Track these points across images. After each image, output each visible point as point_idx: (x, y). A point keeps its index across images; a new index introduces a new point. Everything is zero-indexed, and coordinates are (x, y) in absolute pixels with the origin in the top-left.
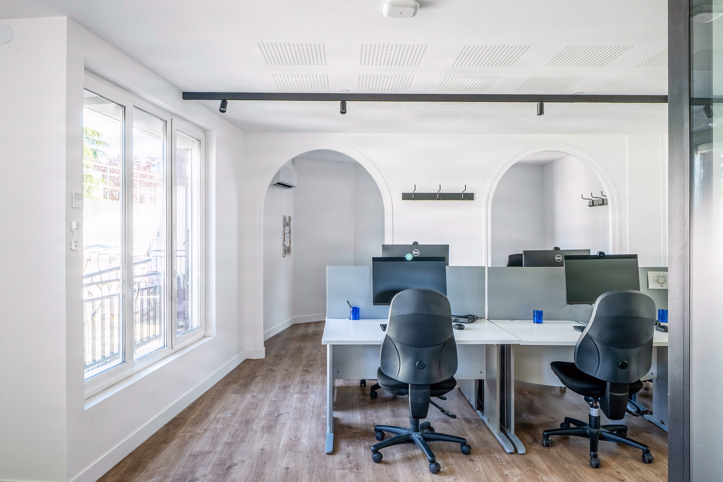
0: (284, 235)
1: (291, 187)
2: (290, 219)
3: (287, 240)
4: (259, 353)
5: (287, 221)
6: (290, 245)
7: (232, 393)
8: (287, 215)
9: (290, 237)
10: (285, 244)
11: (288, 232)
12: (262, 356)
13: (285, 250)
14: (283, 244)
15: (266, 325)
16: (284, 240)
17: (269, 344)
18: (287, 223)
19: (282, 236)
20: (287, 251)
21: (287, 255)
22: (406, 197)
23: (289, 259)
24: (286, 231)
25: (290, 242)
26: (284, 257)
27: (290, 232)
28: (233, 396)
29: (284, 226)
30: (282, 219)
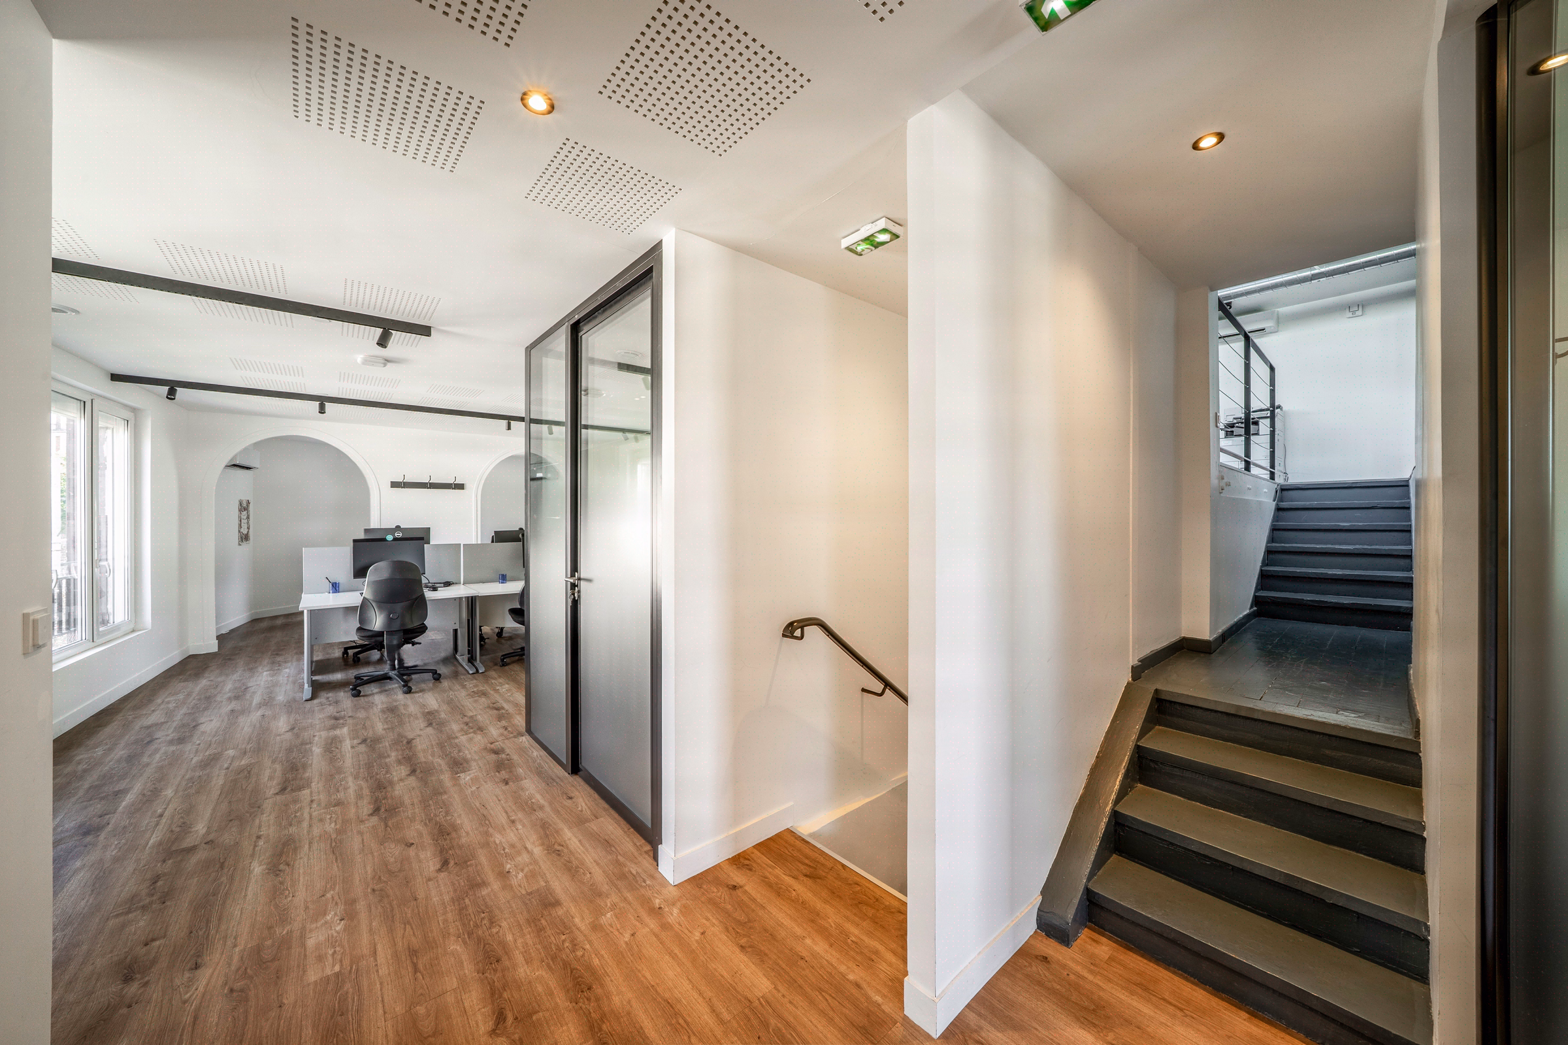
0: (241, 521)
1: (250, 468)
2: (248, 502)
3: (244, 526)
4: (212, 646)
5: (245, 505)
6: (248, 532)
7: (180, 682)
8: (244, 498)
9: (248, 523)
10: (242, 530)
11: (245, 517)
12: (215, 649)
13: (241, 538)
14: (239, 531)
15: (219, 617)
16: (240, 526)
17: (221, 638)
18: (244, 507)
19: (237, 522)
20: (244, 538)
21: (245, 543)
22: (394, 485)
23: (245, 546)
24: (242, 517)
25: (248, 528)
26: (240, 545)
27: (248, 518)
28: (182, 684)
29: (240, 511)
30: (238, 503)
